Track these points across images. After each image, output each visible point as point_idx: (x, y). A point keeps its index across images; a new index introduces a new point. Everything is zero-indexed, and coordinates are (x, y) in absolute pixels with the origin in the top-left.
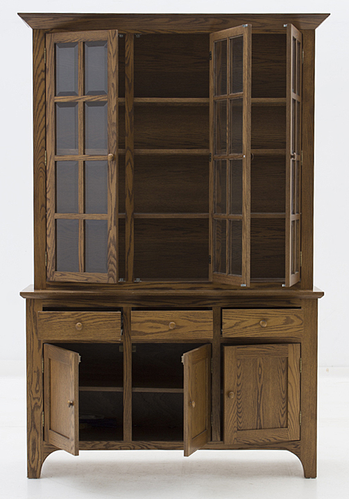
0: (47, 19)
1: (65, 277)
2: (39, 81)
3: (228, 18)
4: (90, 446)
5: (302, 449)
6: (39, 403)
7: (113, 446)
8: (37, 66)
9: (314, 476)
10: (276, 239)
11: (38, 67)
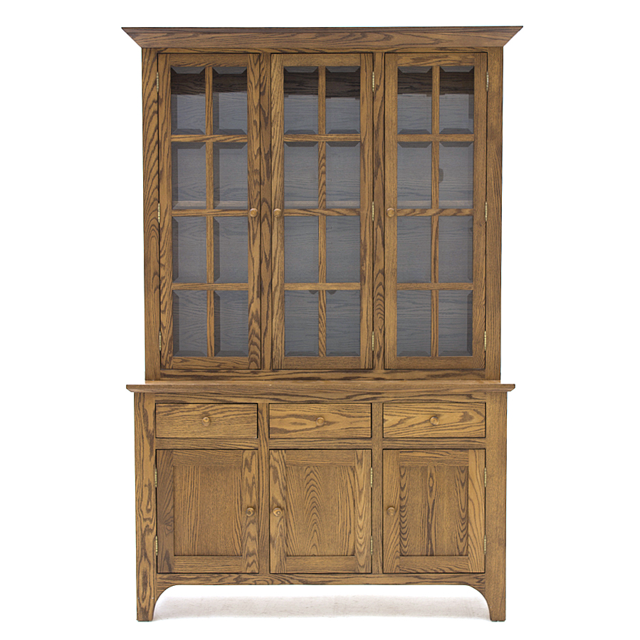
0: (159, 35)
1: (188, 363)
2: (151, 114)
3: (391, 32)
4: (217, 580)
5: (487, 584)
6: (151, 526)
7: (246, 580)
8: (147, 95)
9: (503, 619)
10: (453, 313)
11: (148, 97)
